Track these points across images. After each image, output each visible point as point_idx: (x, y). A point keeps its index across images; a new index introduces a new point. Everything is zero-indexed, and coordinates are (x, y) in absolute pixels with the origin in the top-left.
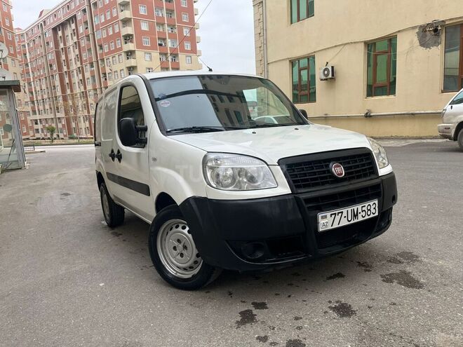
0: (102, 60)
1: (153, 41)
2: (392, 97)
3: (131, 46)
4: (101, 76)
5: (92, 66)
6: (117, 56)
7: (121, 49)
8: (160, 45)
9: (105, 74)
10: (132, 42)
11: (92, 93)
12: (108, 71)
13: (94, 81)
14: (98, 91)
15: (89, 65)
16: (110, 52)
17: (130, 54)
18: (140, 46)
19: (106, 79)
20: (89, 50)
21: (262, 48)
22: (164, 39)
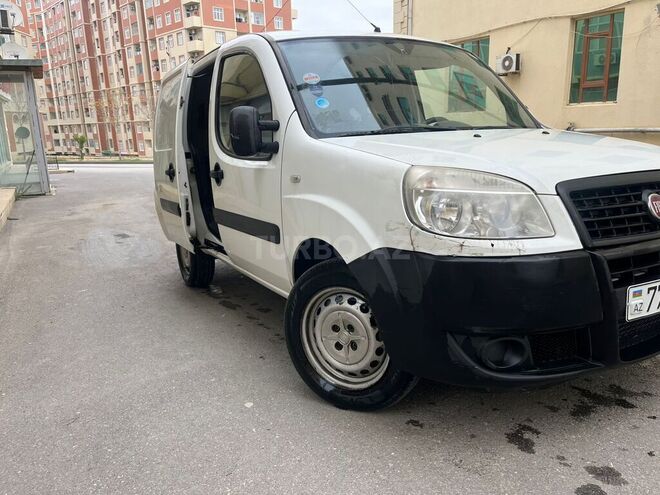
0: (153, 40)
1: (228, 13)
2: (610, 103)
3: (196, 21)
4: (152, 64)
5: (138, 49)
6: (175, 35)
7: (181, 24)
8: (239, 20)
9: (157, 61)
10: (197, 14)
11: (137, 89)
12: (162, 55)
13: (141, 71)
14: (147, 86)
15: (132, 47)
16: (165, 29)
17: (194, 33)
18: (209, 20)
19: (158, 70)
20: (134, 24)
21: (405, 25)
22: (245, 12)
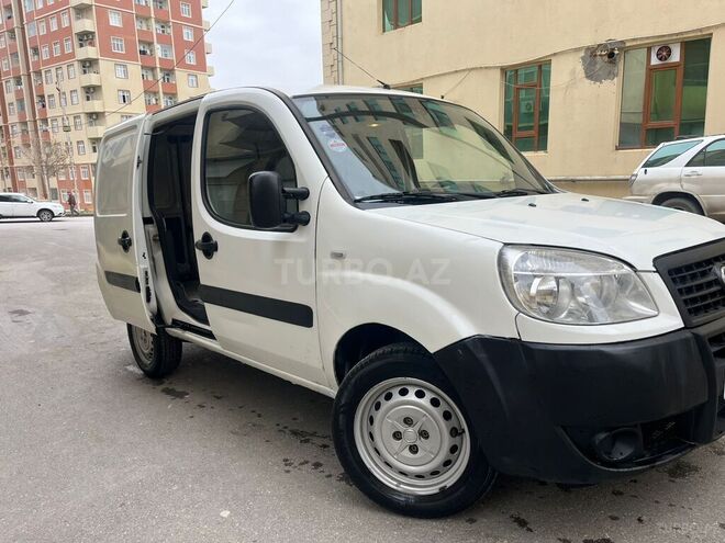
0: (38, 73)
1: (130, 45)
2: (541, 153)
3: (90, 52)
4: (36, 100)
5: (19, 82)
6: (65, 67)
7: (72, 55)
8: (143, 53)
9: (42, 97)
10: (92, 44)
11: (18, 128)
12: (49, 89)
13: (22, 108)
14: (30, 127)
15: (12, 81)
16: (52, 60)
17: (88, 65)
18: (106, 51)
19: (44, 106)
20: (15, 54)
21: (335, 68)
22: (150, 44)
